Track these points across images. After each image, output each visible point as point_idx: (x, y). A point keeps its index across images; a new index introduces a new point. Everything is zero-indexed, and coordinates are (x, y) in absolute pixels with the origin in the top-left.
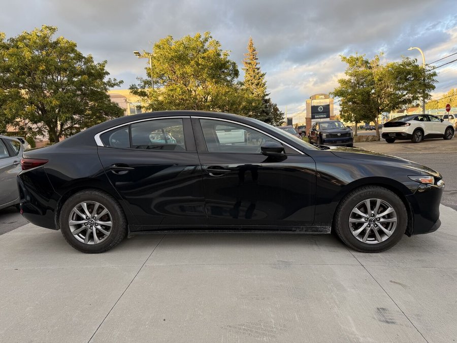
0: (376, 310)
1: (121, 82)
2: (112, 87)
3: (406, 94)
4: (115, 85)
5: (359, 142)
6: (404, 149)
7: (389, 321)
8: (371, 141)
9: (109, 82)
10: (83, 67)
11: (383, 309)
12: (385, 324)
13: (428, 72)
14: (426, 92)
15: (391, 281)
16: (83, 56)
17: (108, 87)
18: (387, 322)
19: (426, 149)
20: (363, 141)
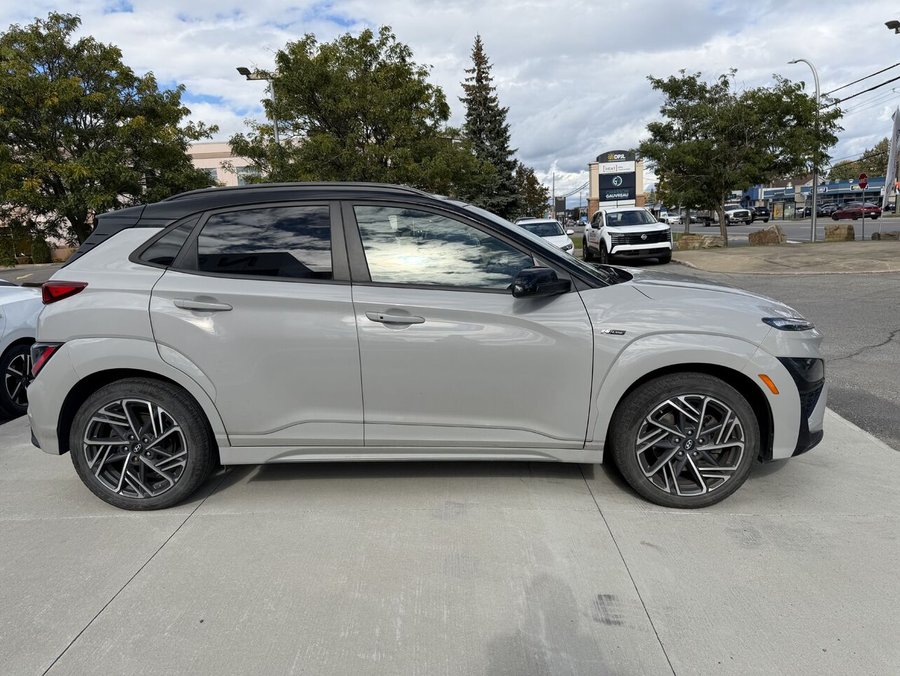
0: (596, 599)
1: (215, 129)
2: (197, 138)
3: (781, 153)
4: (201, 134)
5: (687, 249)
6: (767, 266)
7: (611, 619)
8: (710, 248)
9: (189, 128)
10: (136, 98)
11: (609, 597)
12: (603, 626)
13: (825, 110)
14: (820, 149)
15: (643, 543)
16: (136, 75)
17: (187, 139)
18: (608, 622)
19: (808, 265)
20: (694, 248)
